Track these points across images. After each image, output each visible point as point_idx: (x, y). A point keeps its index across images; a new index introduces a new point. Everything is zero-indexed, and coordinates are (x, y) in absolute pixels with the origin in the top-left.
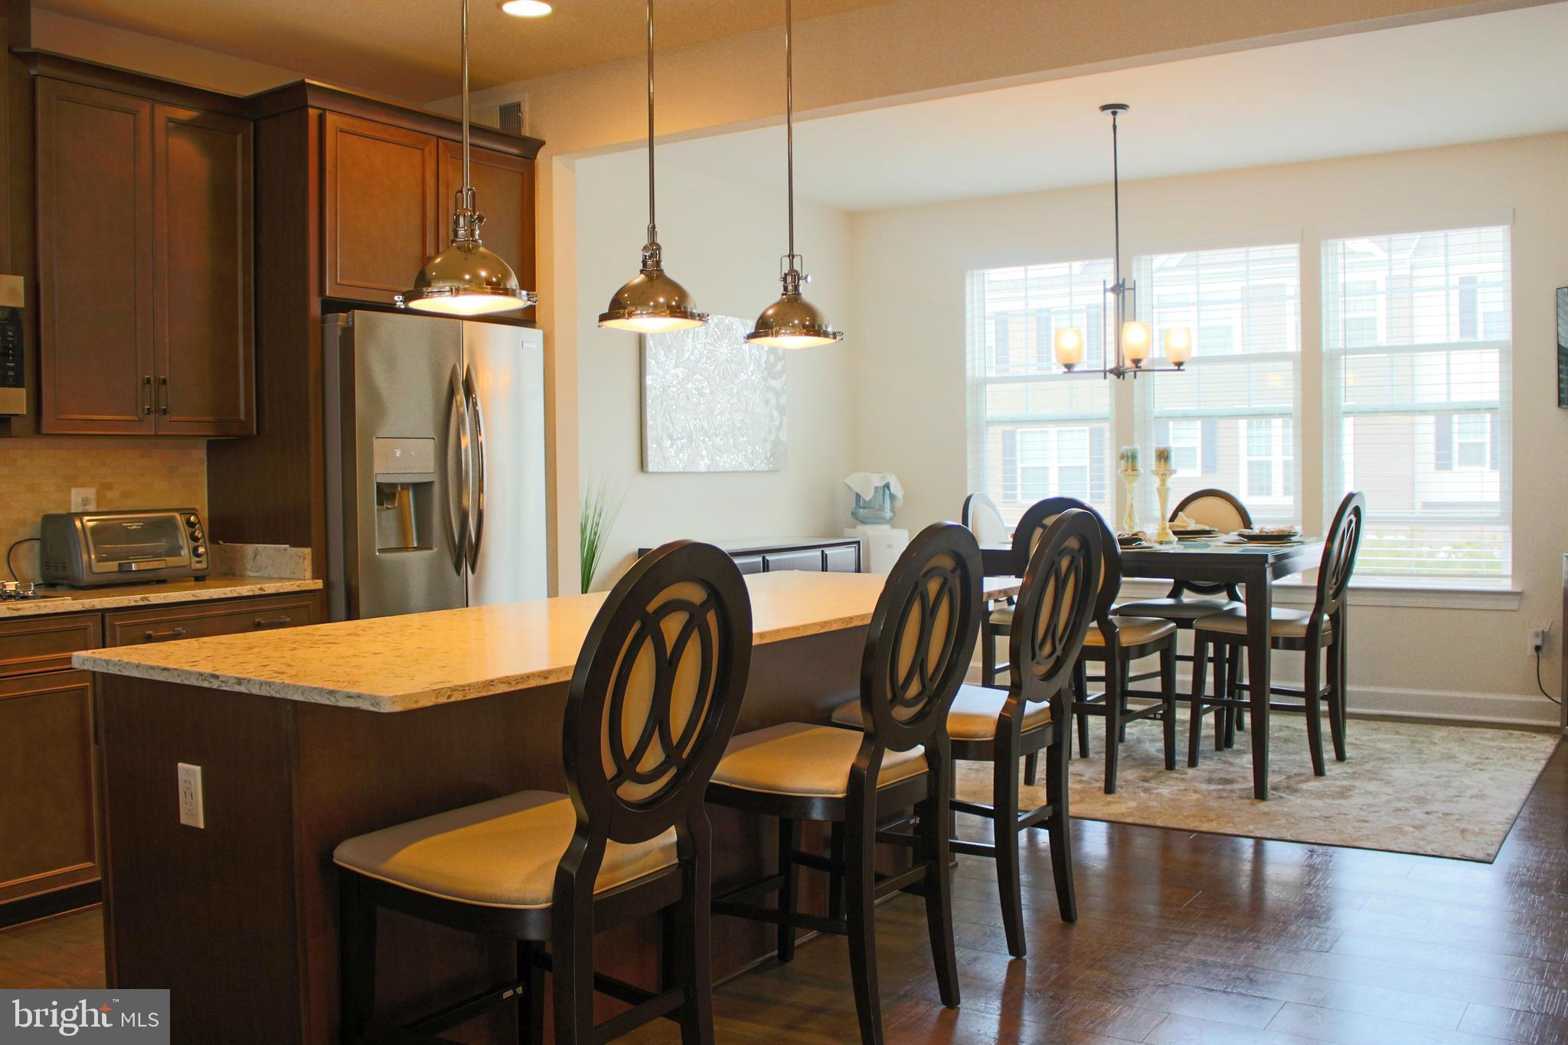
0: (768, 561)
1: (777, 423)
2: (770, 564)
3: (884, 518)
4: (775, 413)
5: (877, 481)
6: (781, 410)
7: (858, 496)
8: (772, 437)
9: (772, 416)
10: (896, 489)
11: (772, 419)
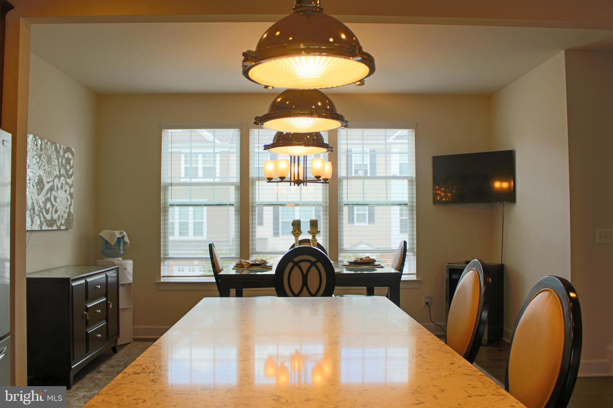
0: (87, 282)
1: (69, 203)
2: (89, 283)
3: (120, 254)
4: (69, 198)
5: (118, 234)
6: (71, 195)
7: (106, 242)
8: (67, 211)
9: (67, 199)
10: (127, 239)
11: (68, 201)
